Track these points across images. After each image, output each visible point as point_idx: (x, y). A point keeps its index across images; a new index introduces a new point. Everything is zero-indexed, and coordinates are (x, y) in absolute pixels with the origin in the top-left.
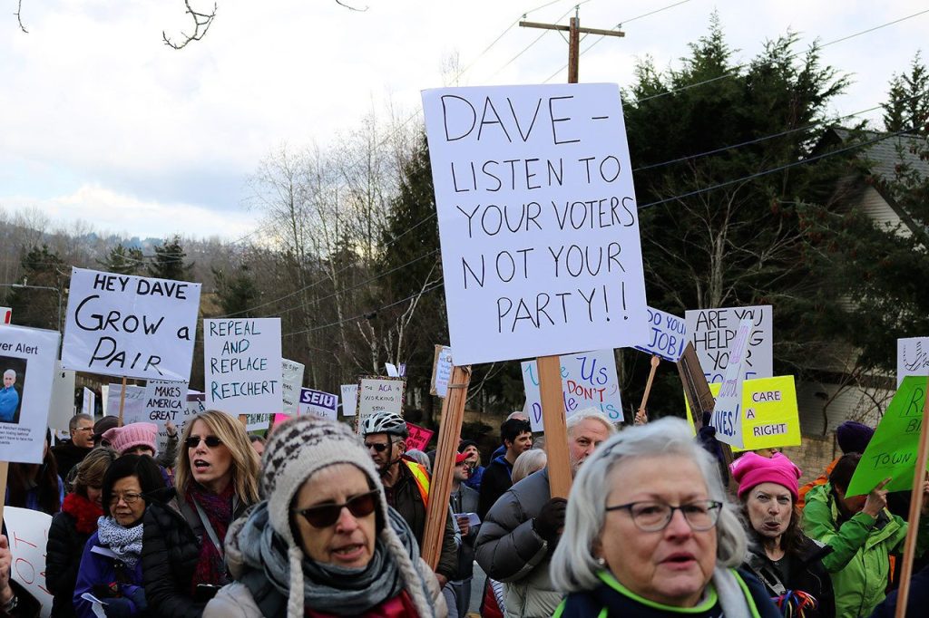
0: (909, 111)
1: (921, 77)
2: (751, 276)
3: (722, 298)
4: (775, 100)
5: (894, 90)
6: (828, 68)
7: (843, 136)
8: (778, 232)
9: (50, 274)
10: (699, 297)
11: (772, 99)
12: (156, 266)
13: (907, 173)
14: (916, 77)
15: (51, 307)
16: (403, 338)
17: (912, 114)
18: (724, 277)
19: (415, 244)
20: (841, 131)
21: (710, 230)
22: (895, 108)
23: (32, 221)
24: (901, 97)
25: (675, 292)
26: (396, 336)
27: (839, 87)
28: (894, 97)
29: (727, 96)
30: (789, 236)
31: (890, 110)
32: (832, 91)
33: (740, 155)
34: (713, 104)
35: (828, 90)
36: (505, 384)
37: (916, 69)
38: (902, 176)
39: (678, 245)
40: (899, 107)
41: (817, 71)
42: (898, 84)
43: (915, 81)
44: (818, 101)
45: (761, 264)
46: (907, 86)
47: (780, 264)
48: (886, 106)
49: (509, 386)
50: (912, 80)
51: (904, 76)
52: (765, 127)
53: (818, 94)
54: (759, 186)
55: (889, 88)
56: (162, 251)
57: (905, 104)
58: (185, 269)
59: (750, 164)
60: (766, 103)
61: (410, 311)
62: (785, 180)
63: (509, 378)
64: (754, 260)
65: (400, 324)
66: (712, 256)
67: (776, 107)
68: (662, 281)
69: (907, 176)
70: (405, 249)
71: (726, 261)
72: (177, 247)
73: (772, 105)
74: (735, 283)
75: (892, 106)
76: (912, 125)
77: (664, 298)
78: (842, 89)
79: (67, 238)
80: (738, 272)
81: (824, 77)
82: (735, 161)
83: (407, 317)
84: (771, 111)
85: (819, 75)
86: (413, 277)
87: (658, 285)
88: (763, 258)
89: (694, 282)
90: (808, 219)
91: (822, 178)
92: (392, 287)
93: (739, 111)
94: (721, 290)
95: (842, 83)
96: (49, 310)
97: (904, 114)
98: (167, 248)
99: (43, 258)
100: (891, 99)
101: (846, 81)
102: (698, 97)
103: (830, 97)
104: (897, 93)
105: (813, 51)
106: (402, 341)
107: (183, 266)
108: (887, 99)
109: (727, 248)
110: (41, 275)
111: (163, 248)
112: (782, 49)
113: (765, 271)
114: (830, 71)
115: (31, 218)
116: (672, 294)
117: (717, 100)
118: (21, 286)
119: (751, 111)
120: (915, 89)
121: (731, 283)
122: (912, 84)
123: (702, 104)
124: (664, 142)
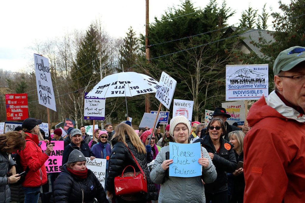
0: (247, 22)
1: (251, 11)
2: (209, 75)
3: (199, 82)
4: (214, 18)
5: (243, 15)
6: (229, 8)
7: (234, 30)
8: (216, 60)
10: (192, 82)
13: (262, 40)
14: (249, 11)
17: (248, 23)
18: (201, 75)
20: (233, 28)
21: (196, 60)
22: (243, 21)
24: (245, 17)
26: (81, 99)
27: (233, 14)
28: (243, 17)
29: (198, 17)
30: (220, 62)
31: (242, 22)
32: (231, 15)
34: (194, 20)
35: (229, 15)
37: (249, 8)
38: (261, 41)
39: (186, 65)
40: (245, 20)
41: (226, 8)
42: (244, 13)
43: (249, 12)
44: (226, 18)
45: (211, 71)
46: (247, 14)
47: (218, 71)
48: (240, 20)
49: (120, 114)
50: (248, 12)
51: (246, 11)
53: (226, 16)
54: (210, 46)
55: (241, 15)
57: (246, 19)
59: (207, 39)
60: (212, 19)
61: (85, 91)
62: (218, 44)
64: (209, 69)
65: (82, 95)
67: (215, 20)
68: (181, 76)
69: (263, 41)
70: (83, 70)
74: (204, 77)
75: (242, 20)
76: (249, 26)
77: (181, 82)
78: (233, 15)
80: (204, 73)
81: (228, 11)
84: (213, 21)
85: (226, 10)
86: (85, 79)
87: (179, 78)
88: (212, 69)
89: (191, 77)
91: (230, 43)
92: (79, 82)
93: (203, 21)
94: (199, 80)
95: (234, 12)
97: (246, 23)
100: (242, 18)
101: (235, 12)
102: (190, 17)
103: (230, 17)
104: (243, 16)
105: (224, 2)
108: (241, 18)
109: (201, 66)
112: (213, 2)
113: (212, 73)
114: (230, 9)
116: (184, 81)
119: (207, 22)
120: (249, 15)
121: (202, 77)
122: (248, 13)
123: (191, 19)
124: (179, 32)
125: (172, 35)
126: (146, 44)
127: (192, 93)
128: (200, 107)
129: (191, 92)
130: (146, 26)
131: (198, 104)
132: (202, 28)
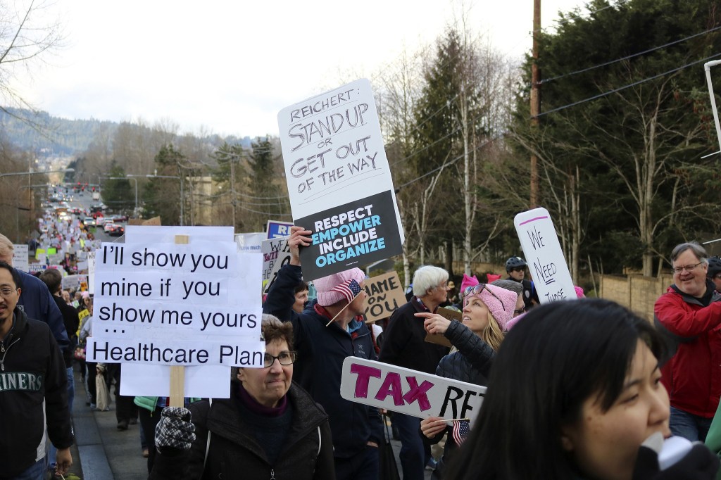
2: (679, 152)
3: (655, 171)
4: (697, 9)
9: (174, 167)
10: (637, 170)
11: (694, 8)
12: (252, 158)
15: (176, 191)
16: (426, 208)
18: (657, 153)
19: (435, 134)
21: (643, 116)
23: (166, 127)
25: (617, 166)
26: (420, 206)
29: (658, 8)
33: (669, 55)
34: (647, 14)
36: (506, 242)
39: (618, 129)
45: (687, 143)
49: (509, 243)
52: (689, 31)
56: (257, 146)
58: (274, 159)
60: (690, 11)
61: (431, 187)
63: (509, 237)
64: (682, 139)
65: (424, 197)
66: (645, 137)
67: (698, 15)
68: (606, 157)
71: (658, 140)
72: (268, 143)
73: (694, 13)
74: (666, 158)
77: (609, 172)
79: (194, 138)
80: (668, 149)
82: (665, 59)
83: (429, 192)
84: (694, 17)
86: (434, 160)
87: (605, 162)
88: (690, 136)
89: (633, 158)
90: (700, 105)
92: (418, 169)
93: (668, 19)
94: (654, 164)
96: (174, 194)
98: (260, 144)
99: (170, 154)
106: (426, 211)
107: (273, 157)
109: (657, 129)
110: (168, 167)
111: (257, 143)
113: (690, 147)
115: (166, 124)
116: (615, 168)
117: (651, 11)
118: (153, 176)
119: (677, 19)
121: (663, 158)
124: (608, 47)
125: (592, 54)
126: (533, 79)
127: (636, 199)
128: (657, 233)
129: (634, 196)
130: (534, 34)
131: (650, 225)
132: (666, 35)
